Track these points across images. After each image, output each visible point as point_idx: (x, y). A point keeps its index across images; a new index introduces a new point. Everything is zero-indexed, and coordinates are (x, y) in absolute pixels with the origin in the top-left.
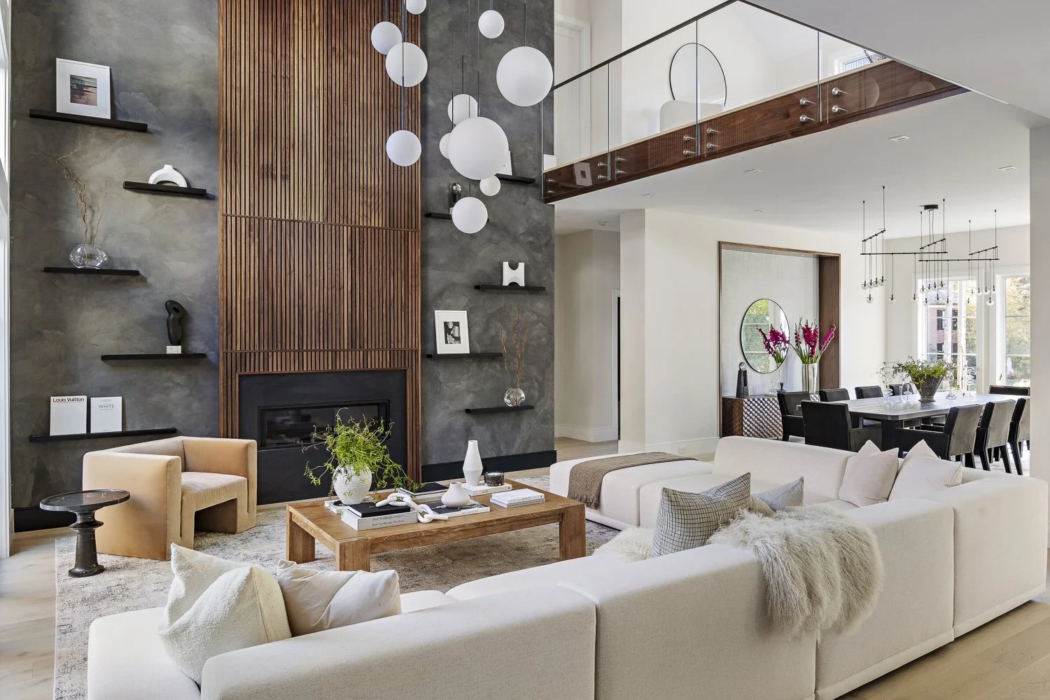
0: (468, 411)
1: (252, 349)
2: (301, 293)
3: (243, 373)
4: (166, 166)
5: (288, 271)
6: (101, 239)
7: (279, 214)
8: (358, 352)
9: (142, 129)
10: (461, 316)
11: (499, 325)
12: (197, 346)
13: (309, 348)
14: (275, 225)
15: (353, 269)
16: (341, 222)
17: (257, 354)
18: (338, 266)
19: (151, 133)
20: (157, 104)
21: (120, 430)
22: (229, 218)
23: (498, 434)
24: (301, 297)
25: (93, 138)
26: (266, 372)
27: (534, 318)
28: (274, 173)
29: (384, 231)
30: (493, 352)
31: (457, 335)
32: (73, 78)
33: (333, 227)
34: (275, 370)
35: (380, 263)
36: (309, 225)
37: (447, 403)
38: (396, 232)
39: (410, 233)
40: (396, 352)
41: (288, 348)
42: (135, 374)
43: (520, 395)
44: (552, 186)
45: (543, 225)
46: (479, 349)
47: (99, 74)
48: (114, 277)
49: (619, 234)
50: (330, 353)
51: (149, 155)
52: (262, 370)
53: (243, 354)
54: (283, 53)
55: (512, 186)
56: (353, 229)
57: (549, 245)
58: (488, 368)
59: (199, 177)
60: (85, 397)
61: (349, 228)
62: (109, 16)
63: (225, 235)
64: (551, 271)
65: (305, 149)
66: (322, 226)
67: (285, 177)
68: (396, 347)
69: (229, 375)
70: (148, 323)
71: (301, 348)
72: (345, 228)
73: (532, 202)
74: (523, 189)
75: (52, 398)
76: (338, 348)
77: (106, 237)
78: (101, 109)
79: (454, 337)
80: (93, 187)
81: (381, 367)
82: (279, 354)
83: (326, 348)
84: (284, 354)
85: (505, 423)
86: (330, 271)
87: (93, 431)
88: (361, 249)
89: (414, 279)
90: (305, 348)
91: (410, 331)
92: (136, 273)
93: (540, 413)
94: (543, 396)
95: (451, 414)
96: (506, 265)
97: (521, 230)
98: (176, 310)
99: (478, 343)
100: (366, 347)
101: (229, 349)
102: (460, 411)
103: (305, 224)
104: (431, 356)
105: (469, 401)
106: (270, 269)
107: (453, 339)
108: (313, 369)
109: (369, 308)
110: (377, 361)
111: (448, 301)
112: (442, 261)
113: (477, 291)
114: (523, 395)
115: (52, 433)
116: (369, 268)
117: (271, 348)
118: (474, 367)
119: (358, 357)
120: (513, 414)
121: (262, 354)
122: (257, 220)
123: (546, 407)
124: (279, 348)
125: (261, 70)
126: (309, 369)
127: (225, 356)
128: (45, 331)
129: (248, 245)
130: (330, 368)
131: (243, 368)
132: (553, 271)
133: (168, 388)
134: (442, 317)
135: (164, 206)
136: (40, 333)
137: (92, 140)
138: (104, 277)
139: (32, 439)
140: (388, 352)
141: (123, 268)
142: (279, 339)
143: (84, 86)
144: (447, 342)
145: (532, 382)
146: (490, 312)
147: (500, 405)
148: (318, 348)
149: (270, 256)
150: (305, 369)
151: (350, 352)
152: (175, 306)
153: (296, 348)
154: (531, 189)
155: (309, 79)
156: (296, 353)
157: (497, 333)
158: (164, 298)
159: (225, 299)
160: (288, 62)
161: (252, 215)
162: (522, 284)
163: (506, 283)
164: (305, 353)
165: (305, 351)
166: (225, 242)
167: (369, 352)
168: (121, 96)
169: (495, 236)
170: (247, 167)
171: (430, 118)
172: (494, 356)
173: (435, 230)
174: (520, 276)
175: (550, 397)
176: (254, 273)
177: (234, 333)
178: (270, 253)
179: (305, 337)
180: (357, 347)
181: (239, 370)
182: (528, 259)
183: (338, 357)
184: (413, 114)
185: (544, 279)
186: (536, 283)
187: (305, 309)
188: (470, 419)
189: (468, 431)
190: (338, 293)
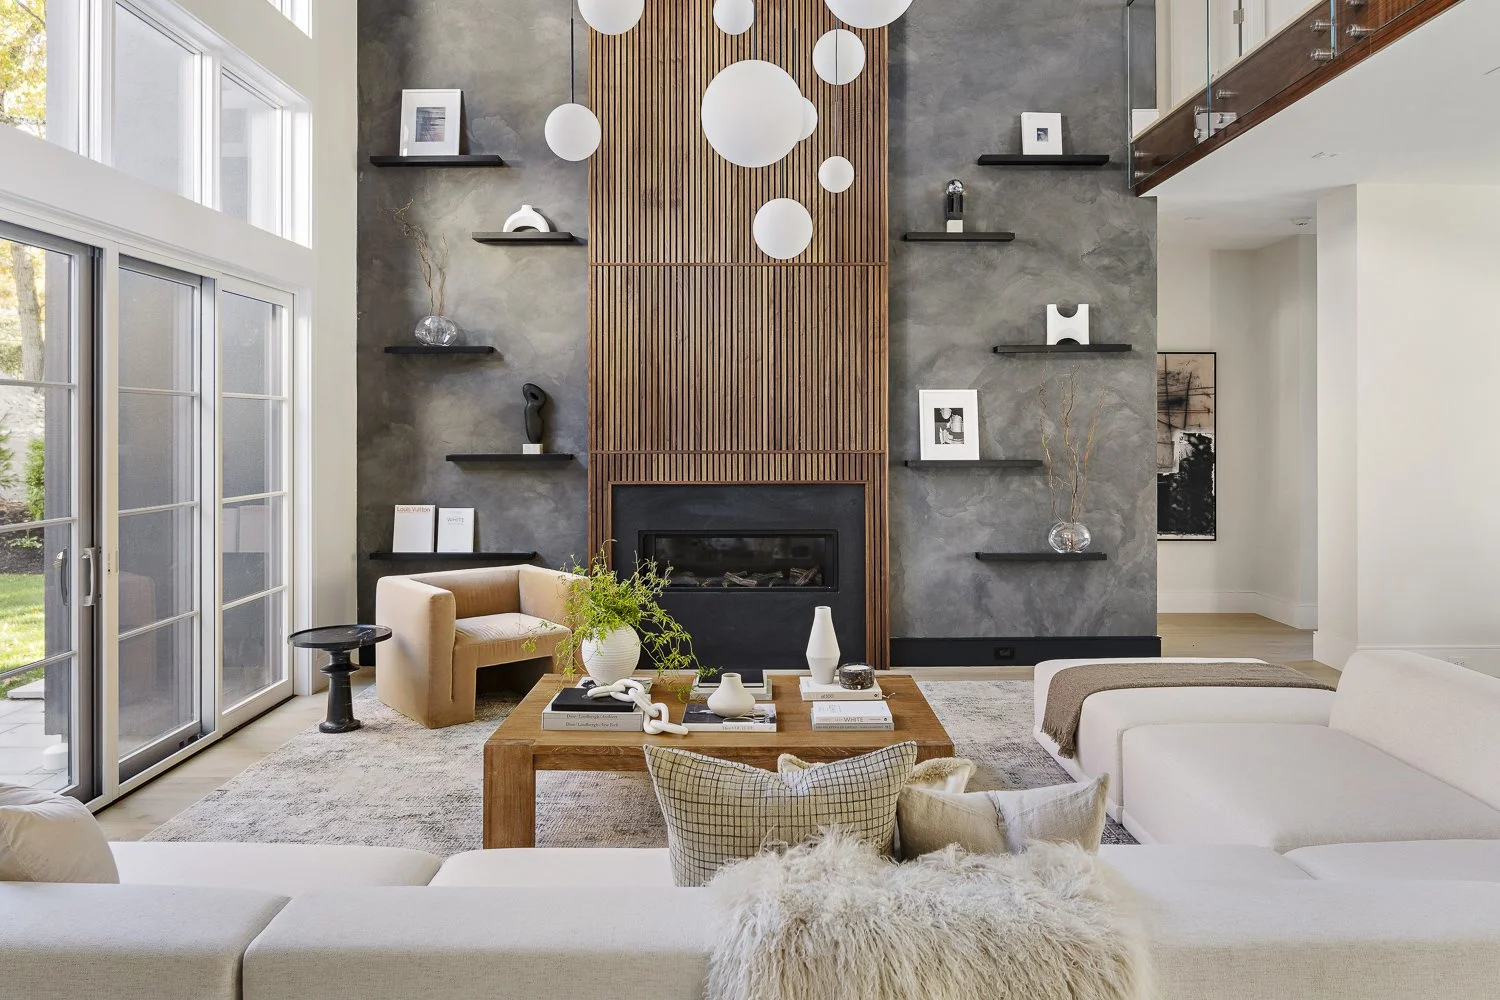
0: (978, 556)
2: (698, 368)
3: (618, 482)
5: (680, 338)
6: (452, 308)
7: (667, 257)
8: (784, 456)
9: (497, 163)
10: (967, 400)
11: (1041, 412)
12: (564, 444)
13: (710, 449)
15: (778, 329)
16: (759, 261)
17: (637, 457)
18: (753, 326)
19: (508, 166)
20: (516, 128)
21: (469, 549)
22: (600, 268)
23: (1038, 599)
24: (698, 374)
25: (443, 182)
26: (649, 482)
27: (1113, 399)
28: (661, 199)
29: (827, 268)
30: (1028, 458)
31: (957, 429)
32: (420, 111)
33: (747, 269)
34: (661, 479)
35: (821, 318)
36: (710, 269)
37: (941, 540)
38: (845, 268)
39: (871, 268)
40: (846, 457)
41: (679, 448)
42: (489, 480)
43: (1082, 534)
44: (1138, 164)
45: (1133, 234)
46: (1000, 453)
47: (447, 101)
48: (467, 356)
49: (1315, 237)
50: (741, 456)
51: (507, 196)
52: (643, 479)
53: (618, 457)
54: (673, 26)
55: (1067, 173)
56: (778, 269)
57: (1147, 268)
58: (1017, 484)
59: (567, 216)
60: (432, 508)
61: (771, 269)
62: (461, 24)
63: (594, 292)
64: (1148, 317)
65: (704, 159)
66: (729, 269)
67: (676, 204)
68: (847, 448)
69: (599, 485)
70: (504, 414)
71: (698, 448)
72: (765, 268)
73: (1108, 195)
74: (1089, 176)
75: (396, 506)
76: (753, 449)
77: (457, 306)
78: (447, 146)
79: (951, 433)
80: (442, 244)
81: (821, 478)
82: (667, 456)
84: (673, 456)
85: (1055, 582)
86: (740, 336)
87: (439, 551)
88: (790, 298)
89: (877, 341)
90: (704, 449)
91: (871, 423)
92: (491, 350)
93: (1124, 568)
94: (1133, 535)
95: (949, 559)
96: (1052, 309)
97: (1086, 246)
98: (534, 396)
99: (1000, 443)
100: (797, 448)
101: (599, 449)
102: (967, 556)
103: (704, 269)
104: (909, 464)
105: (982, 540)
106: (655, 337)
107: (951, 437)
108: (717, 479)
109: (802, 388)
110: (814, 471)
111: (943, 374)
112: (931, 310)
113: (997, 357)
114: (1087, 535)
115: (395, 550)
116: (802, 327)
117: (655, 448)
118: (992, 483)
120: (1069, 567)
121: (643, 457)
122: (637, 268)
123: (1138, 559)
125: (643, 56)
126: (710, 479)
127: (594, 459)
128: (393, 425)
129: (624, 304)
130: (741, 479)
131: (618, 477)
132: (1155, 315)
133: (526, 500)
134: (930, 400)
135: (524, 260)
136: (387, 427)
137: (443, 185)
138: (455, 356)
139: (373, 556)
140: (833, 456)
141: (476, 344)
142: (667, 435)
143: (431, 118)
144: (938, 441)
145: (1109, 513)
146: (1021, 390)
147: (1043, 549)
148: (722, 449)
149: (655, 318)
150: (704, 479)
151: (772, 456)
152: (534, 391)
153: (692, 449)
154: (1105, 174)
156: (692, 456)
157: (1036, 425)
158: (522, 381)
160: (679, 38)
161: (630, 261)
162: (1084, 340)
163: (1052, 340)
164: (704, 456)
165: (704, 452)
166: (594, 302)
167: (802, 456)
168: (475, 124)
169: (1032, 263)
170: (624, 195)
171: (911, 82)
172: (1031, 466)
173: (919, 260)
174: (1079, 328)
175: (1146, 540)
176: (633, 343)
177: (606, 427)
178: (655, 313)
179: (704, 433)
180: (784, 448)
181: (612, 478)
182: (1100, 297)
183: (753, 462)
184: (876, 80)
185: (1135, 331)
186: (1117, 339)
187: (704, 392)
188: (984, 570)
189: (980, 589)
190: (753, 366)
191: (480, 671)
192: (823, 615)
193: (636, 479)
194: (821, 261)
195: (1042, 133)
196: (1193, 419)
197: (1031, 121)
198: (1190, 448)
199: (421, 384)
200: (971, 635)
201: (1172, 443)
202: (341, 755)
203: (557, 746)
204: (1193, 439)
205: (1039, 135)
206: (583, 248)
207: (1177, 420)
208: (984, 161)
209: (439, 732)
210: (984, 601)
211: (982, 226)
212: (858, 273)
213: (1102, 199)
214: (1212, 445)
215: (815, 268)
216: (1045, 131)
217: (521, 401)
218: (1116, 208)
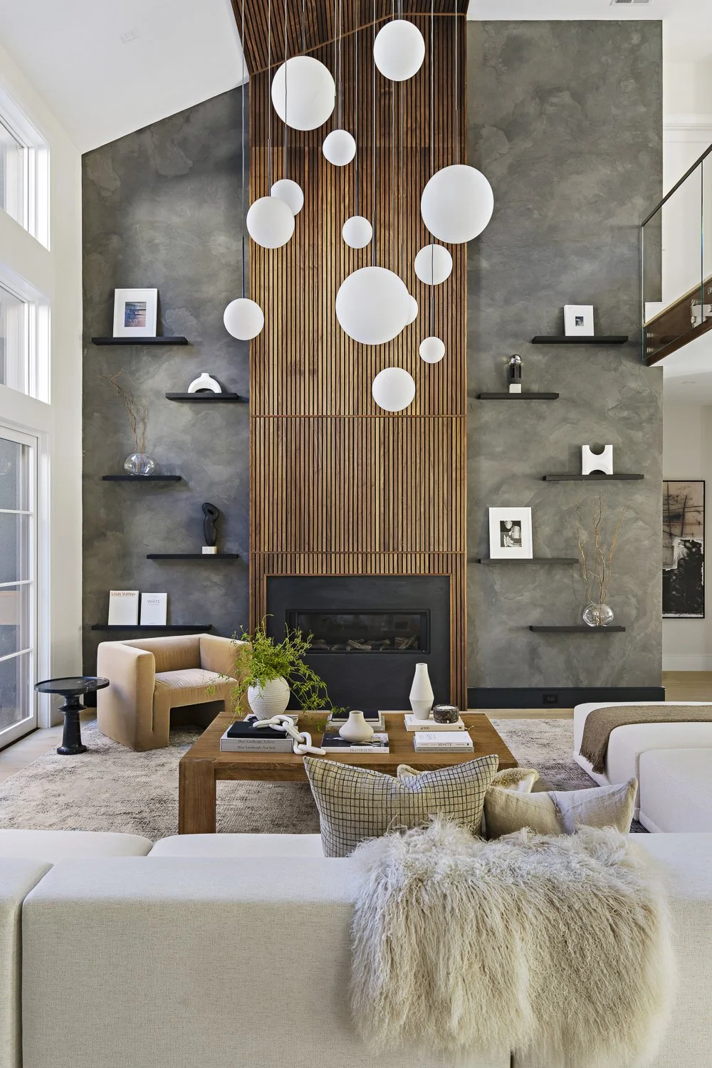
0: (531, 628)
1: (279, 550)
2: (329, 493)
3: (271, 574)
4: (203, 374)
5: (316, 470)
6: (151, 448)
7: (307, 411)
8: (391, 555)
9: (183, 342)
10: (524, 515)
11: (577, 524)
12: (232, 547)
13: (338, 550)
14: (303, 422)
15: (387, 463)
16: (373, 414)
17: (284, 556)
18: (369, 461)
19: (192, 345)
20: (197, 316)
21: (164, 623)
22: (258, 419)
23: (575, 660)
24: (329, 496)
25: (145, 356)
26: (293, 574)
27: (631, 514)
28: (302, 368)
29: (423, 419)
30: (568, 556)
31: (516, 536)
32: (128, 304)
33: (364, 419)
34: (302, 572)
35: (418, 456)
36: (338, 419)
37: (505, 616)
38: (436, 419)
39: (454, 419)
40: (436, 556)
41: (315, 550)
42: (178, 572)
43: (608, 613)
44: (649, 343)
45: (645, 393)
46: (548, 553)
47: (148, 297)
48: (162, 483)
50: (360, 555)
51: (191, 366)
52: (289, 572)
53: (271, 556)
54: (311, 243)
55: (598, 349)
56: (387, 419)
57: (655, 418)
58: (560, 576)
59: (233, 381)
60: (137, 593)
61: (382, 419)
62: (157, 241)
63: (254, 436)
64: (657, 454)
65: (333, 339)
66: (351, 419)
67: (313, 372)
68: (436, 550)
69: (258, 576)
70: (189, 524)
71: (329, 550)
72: (377, 419)
73: (628, 366)
74: (613, 352)
75: (111, 591)
76: (369, 550)
77: (155, 446)
78: (148, 330)
79: (512, 539)
80: (144, 401)
81: (418, 572)
82: (306, 555)
83: (355, 550)
84: (311, 555)
85: (587, 646)
86: (360, 468)
87: (141, 624)
88: (396, 441)
89: (458, 472)
90: (333, 550)
92: (179, 479)
93: (638, 638)
94: (645, 615)
95: (511, 630)
96: (586, 449)
97: (611, 403)
98: (211, 512)
99: (548, 546)
100: (400, 550)
101: (258, 550)
102: (523, 628)
103: (333, 419)
104: (482, 559)
105: (534, 617)
106: (298, 469)
107: (512, 542)
108: (342, 572)
109: (405, 506)
110: (414, 566)
111: (506, 496)
112: (499, 449)
113: (544, 484)
114: (611, 614)
115: (110, 623)
116: (404, 461)
117: (298, 550)
118: (542, 574)
119: (391, 560)
120: (598, 636)
121: (289, 556)
122: (284, 419)
123: (649, 631)
124: (307, 550)
125: (289, 265)
126: (338, 572)
127: (254, 557)
128: (108, 533)
129: (275, 445)
130: (360, 572)
131: (271, 570)
132: (661, 453)
133: (206, 587)
134: (497, 515)
135: (203, 413)
136: (104, 534)
137: (144, 358)
138: (153, 483)
139: (94, 628)
140: (427, 556)
141: (169, 474)
142: (307, 540)
143: (136, 310)
144: (502, 545)
145: (627, 597)
146: (564, 508)
147: (580, 623)
148: (346, 550)
149: (298, 455)
150: (333, 572)
151: (382, 555)
152: (210, 508)
153: (324, 550)
154: (625, 349)
155: (338, 264)
156: (324, 555)
157: (574, 533)
158: (202, 501)
159: (254, 500)
160: (316, 252)
161: (280, 414)
162: (610, 471)
163: (586, 471)
164: (333, 556)
165: (333, 553)
166: (254, 444)
167: (404, 556)
168: (169, 315)
169: (573, 415)
170: (275, 366)
171: (484, 283)
172: (570, 563)
173: (490, 413)
174: (606, 462)
175: (654, 617)
176: (282, 473)
177: (262, 533)
178: (298, 452)
179: (333, 538)
180: (391, 550)
181: (266, 572)
182: (621, 440)
183: (369, 560)
184: (458, 282)
185: (647, 465)
186: (634, 471)
187: (333, 509)
188: (537, 639)
189: (533, 653)
190: (369, 490)
191: (172, 710)
192: (422, 670)
193: (284, 572)
194: (418, 414)
195: (579, 320)
196: (688, 529)
197: (571, 312)
198: (685, 550)
199: (128, 503)
200: (527, 686)
201: (673, 547)
202: (72, 771)
203: (231, 763)
204: (688, 544)
205: (577, 322)
206: (246, 404)
207: (676, 530)
208: (536, 341)
209: (143, 754)
210: (536, 661)
211: (535, 388)
212: (445, 422)
213: (622, 368)
214: (702, 548)
215: (413, 419)
216: (581, 318)
217: (200, 515)
218: (632, 374)
